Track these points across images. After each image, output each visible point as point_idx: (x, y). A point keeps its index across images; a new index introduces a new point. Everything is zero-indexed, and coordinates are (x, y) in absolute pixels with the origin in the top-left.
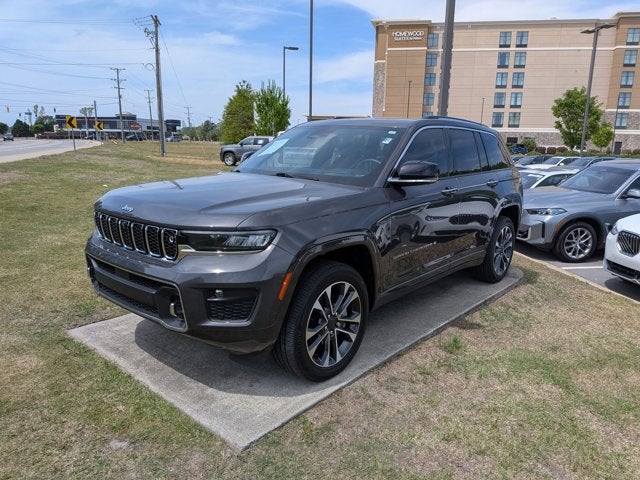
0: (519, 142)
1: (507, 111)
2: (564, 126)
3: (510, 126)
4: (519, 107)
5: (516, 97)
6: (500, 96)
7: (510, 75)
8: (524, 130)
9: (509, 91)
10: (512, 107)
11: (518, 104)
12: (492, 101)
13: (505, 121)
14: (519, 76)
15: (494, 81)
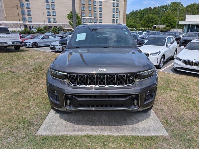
0: (58, 27)
1: (52, 17)
2: (71, 22)
3: (54, 22)
4: (55, 16)
5: (54, 13)
6: (48, 12)
7: (50, 5)
8: (58, 23)
9: (51, 10)
10: (53, 16)
11: (55, 15)
12: (46, 14)
13: (52, 20)
14: (53, 6)
15: (46, 7)
